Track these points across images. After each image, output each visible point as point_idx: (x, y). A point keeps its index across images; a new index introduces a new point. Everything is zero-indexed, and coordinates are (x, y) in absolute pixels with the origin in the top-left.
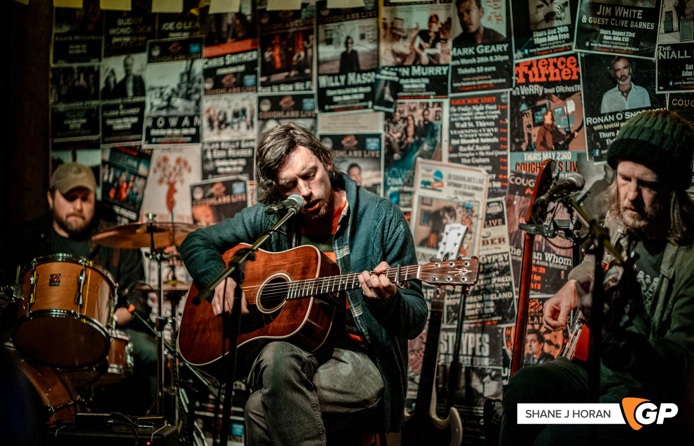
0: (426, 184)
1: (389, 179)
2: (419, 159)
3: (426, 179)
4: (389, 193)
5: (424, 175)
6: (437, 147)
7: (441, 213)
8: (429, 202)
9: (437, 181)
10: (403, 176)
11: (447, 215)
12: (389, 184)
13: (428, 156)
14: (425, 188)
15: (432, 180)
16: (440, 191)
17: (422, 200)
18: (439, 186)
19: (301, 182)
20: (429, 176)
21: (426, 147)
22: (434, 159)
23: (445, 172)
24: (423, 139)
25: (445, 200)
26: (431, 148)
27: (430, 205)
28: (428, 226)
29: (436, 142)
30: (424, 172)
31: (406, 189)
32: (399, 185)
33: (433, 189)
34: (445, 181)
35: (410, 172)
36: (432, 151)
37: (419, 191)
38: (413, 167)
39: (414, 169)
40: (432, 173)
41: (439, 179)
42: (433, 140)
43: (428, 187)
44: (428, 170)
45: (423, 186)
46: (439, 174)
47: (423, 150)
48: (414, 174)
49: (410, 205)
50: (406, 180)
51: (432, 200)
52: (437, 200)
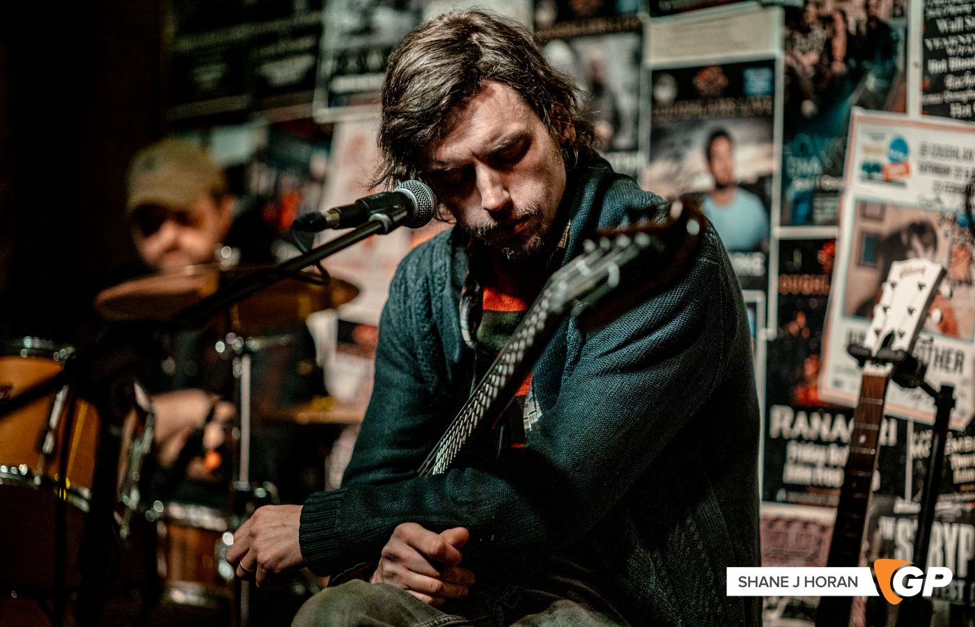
0: (871, 170)
1: (791, 160)
2: (858, 112)
3: (873, 158)
4: (791, 195)
5: (867, 150)
6: (897, 81)
7: (904, 238)
8: (877, 212)
9: (895, 161)
10: (823, 153)
11: (916, 243)
12: (791, 171)
13: (877, 102)
14: (870, 178)
15: (884, 160)
16: (902, 185)
17: (864, 209)
18: (901, 174)
19: (484, 174)
20: (878, 151)
21: (871, 82)
22: (891, 109)
23: (914, 138)
24: (866, 64)
25: (912, 208)
26: (883, 84)
27: (880, 219)
28: (875, 267)
29: (894, 69)
30: (868, 141)
31: (829, 183)
32: (812, 176)
33: (888, 181)
34: (913, 161)
35: (836, 143)
36: (885, 91)
37: (856, 188)
38: (844, 133)
39: (846, 135)
40: (885, 144)
41: (900, 155)
42: (888, 65)
43: (876, 175)
44: (877, 137)
45: (865, 173)
46: (900, 145)
47: (866, 90)
48: (845, 147)
49: (835, 222)
50: (827, 161)
51: (883, 207)
52: (897, 207)
